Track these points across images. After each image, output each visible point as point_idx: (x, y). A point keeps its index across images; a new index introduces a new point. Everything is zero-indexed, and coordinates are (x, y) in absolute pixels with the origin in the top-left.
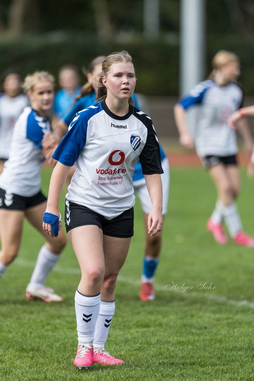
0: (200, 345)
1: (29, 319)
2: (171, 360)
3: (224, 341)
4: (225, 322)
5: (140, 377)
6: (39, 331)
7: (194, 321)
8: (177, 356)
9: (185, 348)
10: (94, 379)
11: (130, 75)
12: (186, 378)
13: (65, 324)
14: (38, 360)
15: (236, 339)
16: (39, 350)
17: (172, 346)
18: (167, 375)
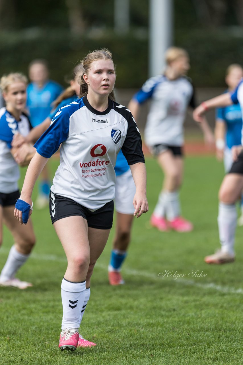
0: (169, 327)
1: (6, 304)
2: (142, 342)
3: (192, 322)
4: (193, 304)
5: (112, 358)
6: (15, 315)
7: (163, 304)
8: (147, 337)
9: (155, 330)
10: (68, 361)
11: (110, 72)
12: (156, 359)
13: (40, 308)
14: (14, 343)
15: (203, 320)
16: (15, 334)
17: (142, 328)
18: (138, 356)
